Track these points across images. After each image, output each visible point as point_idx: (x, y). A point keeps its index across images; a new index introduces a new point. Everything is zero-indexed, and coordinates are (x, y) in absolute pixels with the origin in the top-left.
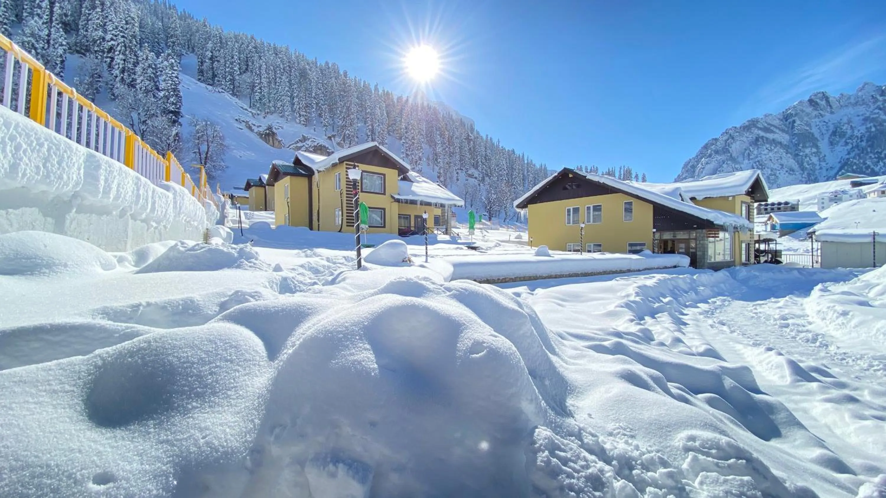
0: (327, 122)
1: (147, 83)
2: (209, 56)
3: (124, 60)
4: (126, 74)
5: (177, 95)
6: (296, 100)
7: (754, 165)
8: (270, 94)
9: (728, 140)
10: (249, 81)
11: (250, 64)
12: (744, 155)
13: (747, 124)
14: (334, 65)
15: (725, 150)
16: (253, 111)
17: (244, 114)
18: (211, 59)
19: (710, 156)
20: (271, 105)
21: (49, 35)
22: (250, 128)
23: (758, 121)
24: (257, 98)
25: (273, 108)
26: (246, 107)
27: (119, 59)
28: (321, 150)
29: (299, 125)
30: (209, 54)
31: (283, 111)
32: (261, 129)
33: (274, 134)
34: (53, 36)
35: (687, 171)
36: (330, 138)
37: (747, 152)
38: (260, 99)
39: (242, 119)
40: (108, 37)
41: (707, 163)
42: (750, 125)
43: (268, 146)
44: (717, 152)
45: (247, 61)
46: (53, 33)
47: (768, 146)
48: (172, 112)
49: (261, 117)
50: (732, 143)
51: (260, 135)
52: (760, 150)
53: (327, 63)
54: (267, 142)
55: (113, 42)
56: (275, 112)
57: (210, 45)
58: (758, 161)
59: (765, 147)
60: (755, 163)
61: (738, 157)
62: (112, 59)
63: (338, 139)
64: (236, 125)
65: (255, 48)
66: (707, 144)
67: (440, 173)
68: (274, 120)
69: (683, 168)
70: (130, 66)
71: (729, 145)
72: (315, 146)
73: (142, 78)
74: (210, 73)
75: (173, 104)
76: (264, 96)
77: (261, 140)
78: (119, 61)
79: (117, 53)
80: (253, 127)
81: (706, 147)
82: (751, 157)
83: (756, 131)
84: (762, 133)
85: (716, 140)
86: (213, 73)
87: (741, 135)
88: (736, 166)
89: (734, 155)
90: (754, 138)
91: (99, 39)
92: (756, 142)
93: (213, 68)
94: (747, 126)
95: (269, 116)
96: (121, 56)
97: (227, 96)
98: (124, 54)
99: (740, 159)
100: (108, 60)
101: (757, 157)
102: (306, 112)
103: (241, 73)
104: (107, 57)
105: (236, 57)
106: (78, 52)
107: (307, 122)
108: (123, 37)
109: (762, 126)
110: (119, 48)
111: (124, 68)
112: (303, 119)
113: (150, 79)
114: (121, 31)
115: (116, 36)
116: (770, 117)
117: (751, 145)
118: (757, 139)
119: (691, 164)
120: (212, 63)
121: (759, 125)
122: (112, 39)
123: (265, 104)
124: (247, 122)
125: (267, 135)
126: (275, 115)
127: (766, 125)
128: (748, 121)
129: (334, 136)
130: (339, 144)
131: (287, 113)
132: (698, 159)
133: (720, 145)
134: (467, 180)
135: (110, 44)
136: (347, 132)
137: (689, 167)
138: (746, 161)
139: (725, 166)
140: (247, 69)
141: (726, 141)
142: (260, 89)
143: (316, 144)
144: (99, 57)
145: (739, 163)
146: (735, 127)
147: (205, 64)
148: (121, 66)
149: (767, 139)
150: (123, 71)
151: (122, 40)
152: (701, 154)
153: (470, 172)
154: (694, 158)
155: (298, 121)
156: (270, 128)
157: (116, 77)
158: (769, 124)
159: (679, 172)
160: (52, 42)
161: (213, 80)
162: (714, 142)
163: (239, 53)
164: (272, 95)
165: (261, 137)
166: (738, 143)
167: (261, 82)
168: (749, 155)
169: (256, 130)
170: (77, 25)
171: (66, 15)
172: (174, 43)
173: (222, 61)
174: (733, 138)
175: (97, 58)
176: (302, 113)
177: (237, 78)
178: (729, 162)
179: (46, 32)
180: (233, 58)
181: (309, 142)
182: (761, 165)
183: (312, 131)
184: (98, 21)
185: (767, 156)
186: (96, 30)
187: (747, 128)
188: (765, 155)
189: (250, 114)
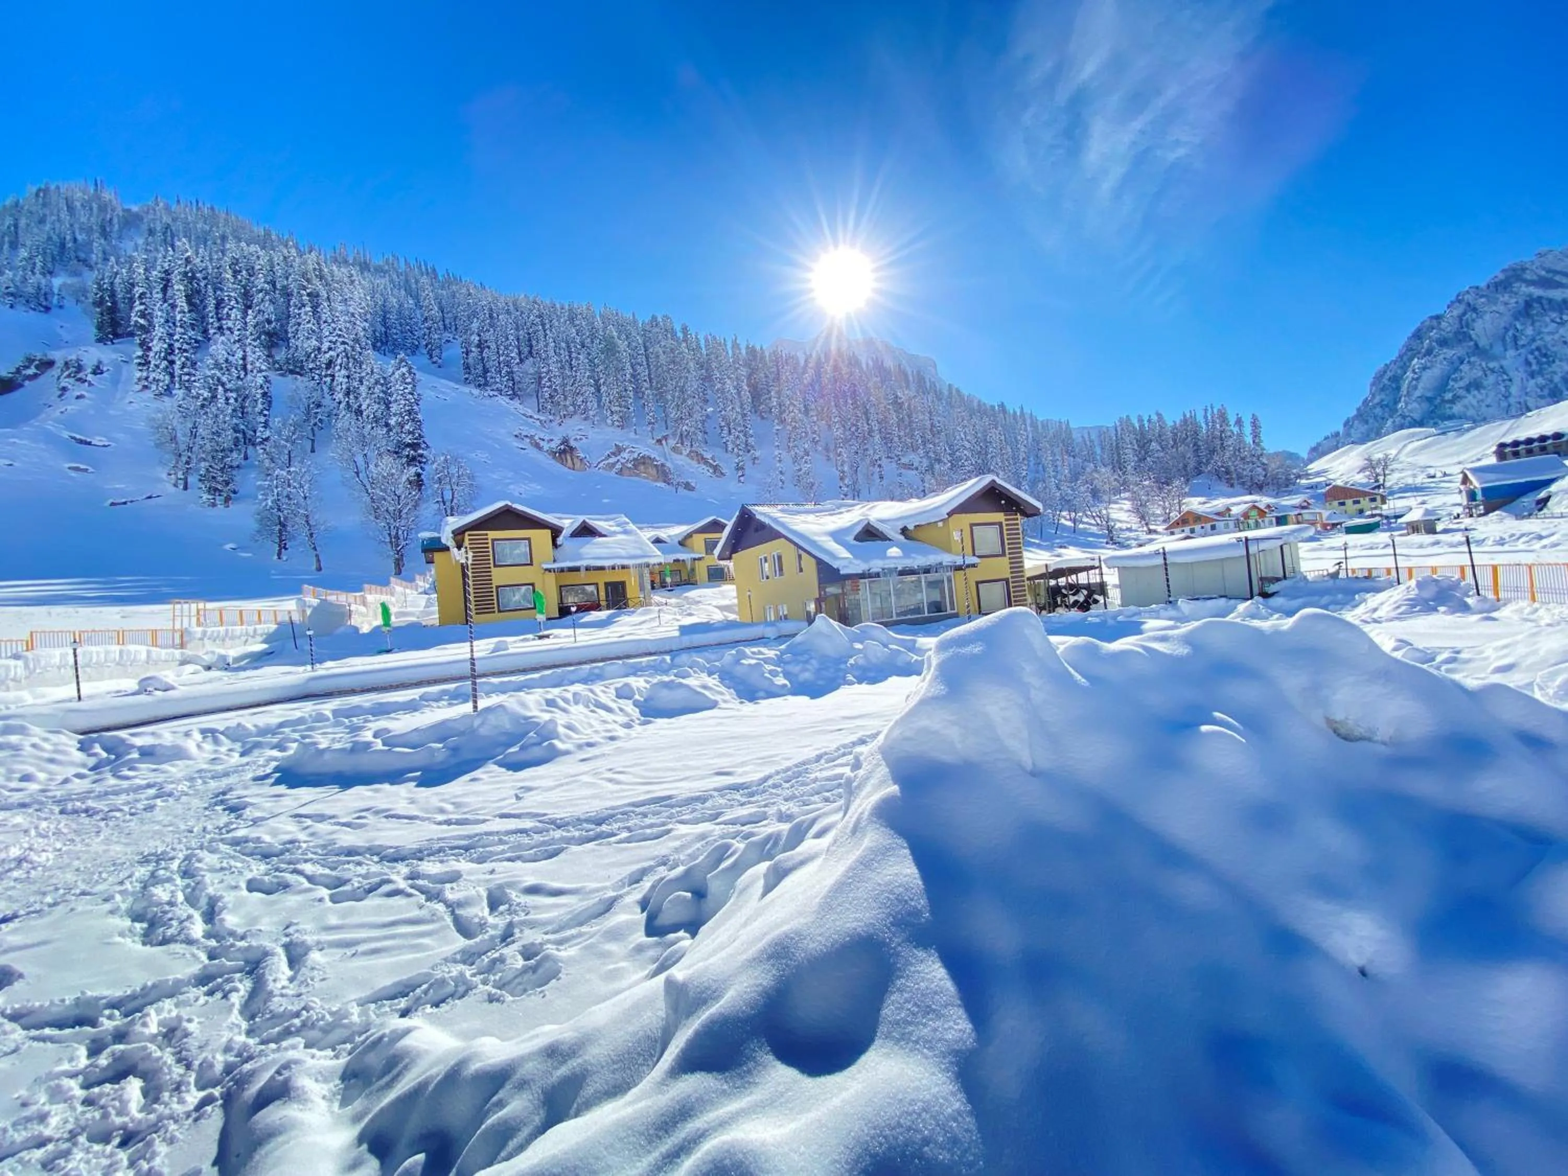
0: (653, 417)
1: (376, 406)
2: (476, 342)
3: (348, 377)
4: (351, 397)
5: (413, 420)
6: (603, 389)
7: (1530, 357)
8: (565, 385)
9: (1464, 314)
10: (531, 371)
11: (534, 343)
12: (1503, 339)
13: (1501, 277)
14: (666, 317)
15: (1462, 335)
16: (542, 418)
17: (527, 424)
18: (479, 345)
19: (1429, 352)
20: (568, 403)
21: (244, 358)
22: (538, 446)
23: (1524, 270)
24: (547, 395)
25: (571, 408)
26: (530, 412)
27: (341, 375)
28: (644, 463)
29: (612, 429)
30: (475, 339)
31: (586, 410)
32: (553, 445)
33: (572, 449)
34: (250, 359)
35: (1382, 390)
36: (659, 441)
37: (1510, 333)
38: (551, 397)
39: (524, 433)
40: (325, 347)
41: (1425, 368)
42: (1507, 278)
43: (566, 469)
44: (1443, 343)
45: (530, 340)
46: (249, 353)
47: (1554, 315)
48: (408, 445)
49: (554, 424)
50: (1473, 320)
51: (553, 453)
52: (1537, 324)
53: (654, 318)
54: (563, 462)
55: (331, 353)
56: (575, 412)
57: (475, 325)
58: (1538, 349)
59: (1547, 319)
60: (1532, 353)
61: (1491, 346)
62: (333, 376)
63: (672, 442)
64: (516, 444)
65: (540, 316)
66: (1419, 330)
67: (843, 472)
68: (574, 428)
69: (1373, 384)
70: (356, 384)
71: (1467, 326)
72: (635, 459)
73: (368, 401)
74: (480, 367)
75: (410, 433)
76: (556, 390)
77: (553, 462)
78: (341, 380)
79: (338, 368)
80: (542, 443)
81: (1418, 335)
82: (1521, 343)
83: (1525, 289)
84: (1537, 292)
85: (1438, 318)
86: (484, 366)
87: (1492, 301)
88: (1491, 365)
89: (1483, 342)
90: (1521, 301)
91: (314, 350)
92: (1527, 309)
93: (483, 359)
94: (1501, 282)
95: (568, 421)
96: (344, 372)
97: (503, 401)
98: (347, 369)
99: (1498, 349)
100: (328, 379)
101: (1534, 340)
102: (620, 406)
103: (522, 361)
104: (326, 376)
105: (511, 338)
106: (292, 372)
107: (624, 422)
108: (343, 343)
109: (1535, 277)
110: (339, 361)
111: (348, 388)
112: (616, 417)
113: (379, 401)
114: (339, 336)
115: (335, 343)
116: (1550, 257)
117: (1517, 319)
118: (1528, 305)
119: (1389, 374)
120: (481, 352)
121: (1528, 276)
122: (330, 349)
123: (559, 404)
124: (532, 437)
125: (563, 452)
126: (576, 417)
127: (1543, 273)
128: (1504, 271)
129: (666, 438)
130: (674, 449)
131: (591, 413)
132: (1403, 361)
133: (1448, 326)
134: (900, 475)
135: (327, 356)
136: (685, 427)
137: (1385, 380)
138: (1511, 353)
139: (1465, 367)
140: (530, 352)
141: (1460, 318)
142: (550, 380)
143: (636, 455)
144: (317, 377)
145: (1494, 358)
146: (1477, 288)
147: (472, 355)
148: (344, 387)
149: (1550, 301)
150: (347, 394)
151: (342, 348)
152: (1409, 352)
153: (904, 460)
154: (1395, 362)
155: (609, 422)
156: (565, 441)
157: (340, 403)
158: (1549, 271)
159: (1366, 393)
160: (249, 367)
161: (485, 378)
162: (1435, 323)
163: (517, 329)
164: (568, 388)
165: (554, 457)
166: (1487, 317)
167: (549, 371)
168: (1515, 339)
169: (546, 446)
170: (286, 332)
171: (269, 322)
172: (429, 328)
173: (493, 346)
174: (1475, 310)
175: (313, 379)
176: (613, 409)
177: (515, 369)
178: (1472, 359)
179: (240, 354)
180: (507, 339)
181: (625, 455)
182: (1545, 355)
183: (632, 435)
184: (310, 325)
185: (1556, 337)
186: (308, 338)
187: (1501, 286)
188: (1549, 333)
189: (538, 423)
